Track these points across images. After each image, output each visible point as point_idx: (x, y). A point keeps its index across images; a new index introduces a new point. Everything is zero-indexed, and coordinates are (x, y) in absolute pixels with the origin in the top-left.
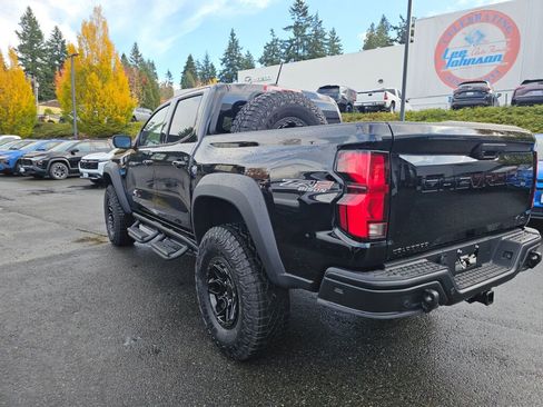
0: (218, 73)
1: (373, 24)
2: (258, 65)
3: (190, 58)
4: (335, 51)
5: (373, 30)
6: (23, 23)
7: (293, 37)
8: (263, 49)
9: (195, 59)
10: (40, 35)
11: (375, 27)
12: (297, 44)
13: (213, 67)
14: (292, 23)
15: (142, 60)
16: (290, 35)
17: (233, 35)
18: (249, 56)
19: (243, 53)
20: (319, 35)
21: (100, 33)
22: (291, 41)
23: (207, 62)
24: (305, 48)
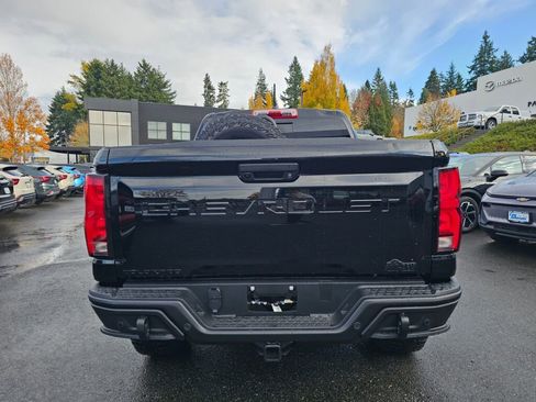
0: (465, 83)
3: (433, 72)
6: (291, 70)
8: (527, 46)
9: (438, 72)
10: (301, 78)
13: (459, 77)
15: (384, 83)
18: (506, 57)
19: (499, 55)
21: (328, 68)
23: (451, 73)
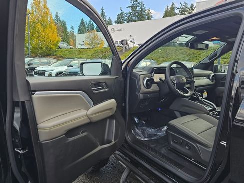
1: (168, 7)
2: (114, 24)
3: (83, 20)
4: (150, 18)
5: (168, 9)
7: (131, 11)
8: (117, 17)
11: (169, 8)
12: (133, 15)
14: (131, 5)
15: (60, 21)
16: (130, 10)
17: (103, 10)
18: (110, 20)
19: (107, 18)
20: (143, 11)
22: (130, 13)
24: (137, 17)
